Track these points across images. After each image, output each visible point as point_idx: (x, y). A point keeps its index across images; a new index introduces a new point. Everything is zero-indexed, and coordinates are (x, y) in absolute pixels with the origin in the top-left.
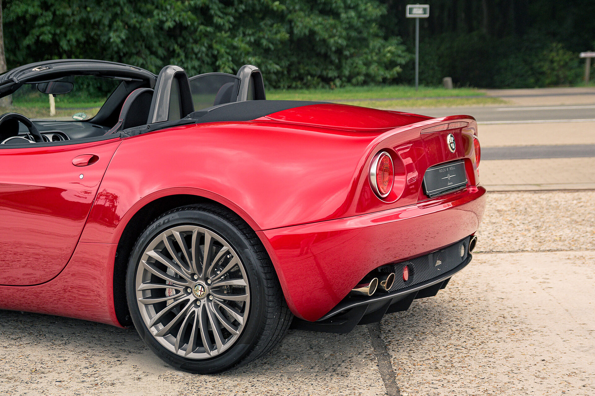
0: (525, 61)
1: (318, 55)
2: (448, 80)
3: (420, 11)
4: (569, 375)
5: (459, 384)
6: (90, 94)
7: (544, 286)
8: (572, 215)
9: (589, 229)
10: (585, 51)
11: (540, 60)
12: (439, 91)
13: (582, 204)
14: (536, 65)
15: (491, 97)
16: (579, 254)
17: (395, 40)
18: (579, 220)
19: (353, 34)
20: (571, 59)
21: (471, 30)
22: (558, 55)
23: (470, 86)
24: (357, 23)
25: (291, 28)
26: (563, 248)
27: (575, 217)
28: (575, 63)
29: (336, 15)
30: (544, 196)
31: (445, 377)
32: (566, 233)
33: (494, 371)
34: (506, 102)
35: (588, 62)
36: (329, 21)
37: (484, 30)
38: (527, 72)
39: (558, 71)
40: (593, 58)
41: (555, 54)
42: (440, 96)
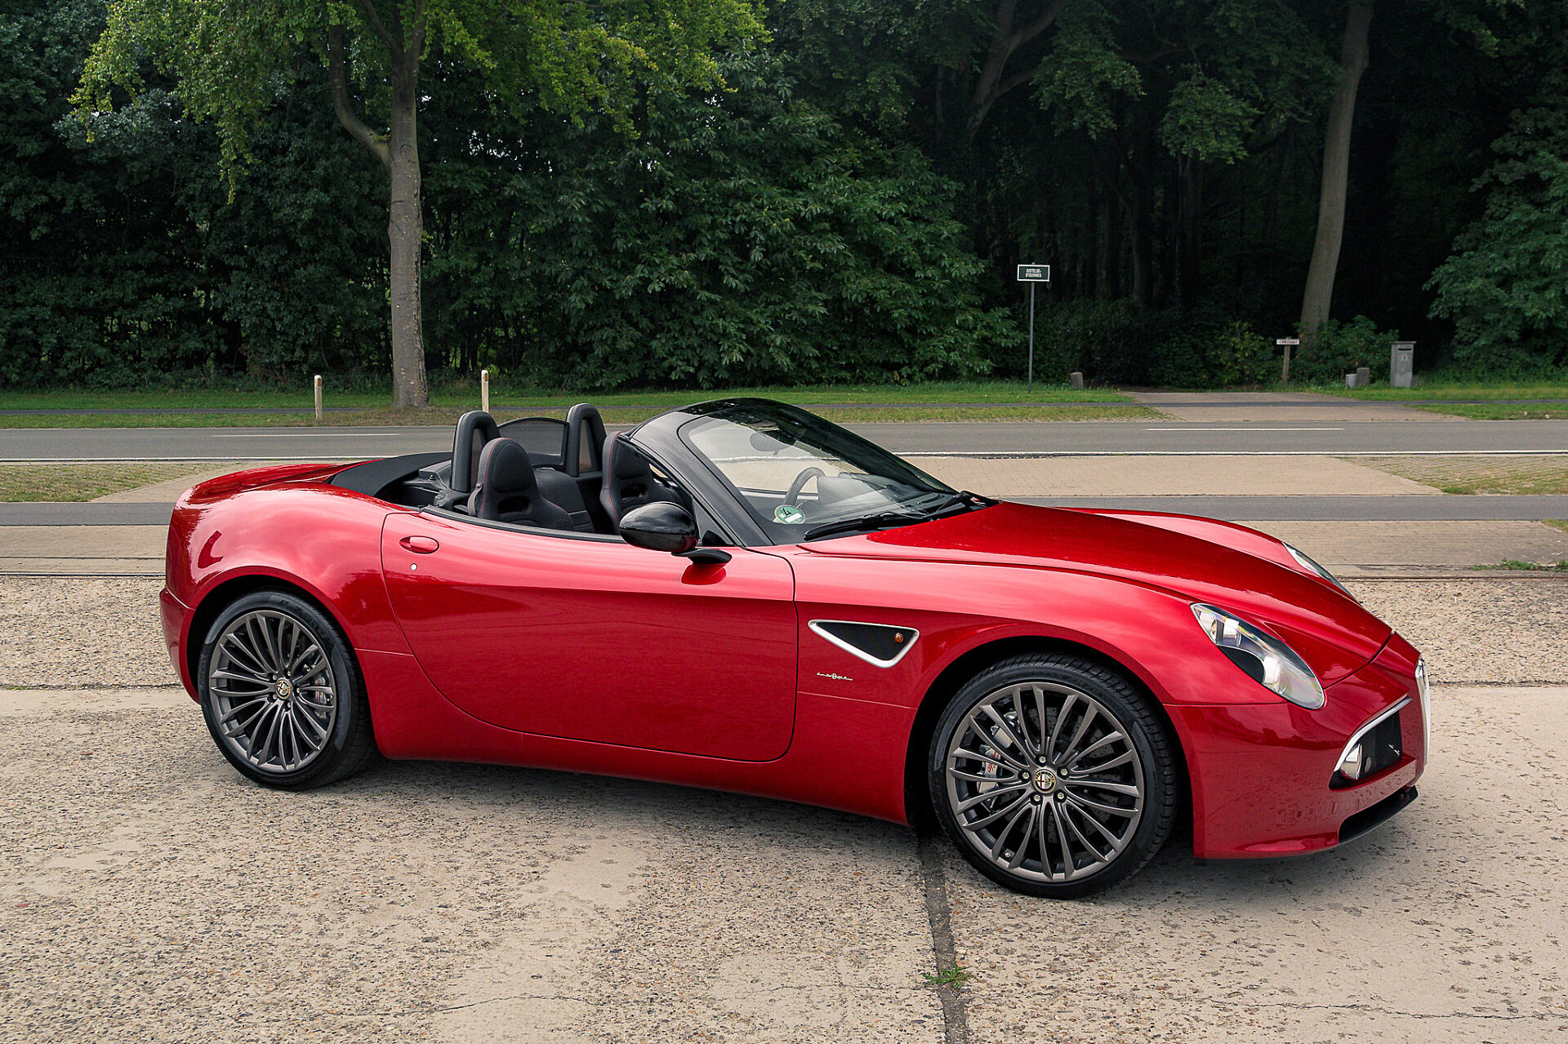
0: (1194, 346)
2: (1078, 376)
3: (1037, 274)
5: (1046, 934)
10: (1282, 337)
11: (1216, 347)
12: (1063, 393)
14: (1211, 354)
15: (1141, 405)
17: (999, 312)
19: (933, 301)
20: (1263, 348)
21: (1116, 295)
22: (1243, 339)
23: (1109, 386)
24: (939, 285)
28: (1270, 350)
29: (908, 273)
31: (1026, 920)
34: (1161, 416)
35: (1287, 352)
36: (898, 284)
37: (1135, 297)
38: (1197, 363)
39: (1243, 363)
40: (1294, 348)
41: (1237, 340)
42: (1063, 402)
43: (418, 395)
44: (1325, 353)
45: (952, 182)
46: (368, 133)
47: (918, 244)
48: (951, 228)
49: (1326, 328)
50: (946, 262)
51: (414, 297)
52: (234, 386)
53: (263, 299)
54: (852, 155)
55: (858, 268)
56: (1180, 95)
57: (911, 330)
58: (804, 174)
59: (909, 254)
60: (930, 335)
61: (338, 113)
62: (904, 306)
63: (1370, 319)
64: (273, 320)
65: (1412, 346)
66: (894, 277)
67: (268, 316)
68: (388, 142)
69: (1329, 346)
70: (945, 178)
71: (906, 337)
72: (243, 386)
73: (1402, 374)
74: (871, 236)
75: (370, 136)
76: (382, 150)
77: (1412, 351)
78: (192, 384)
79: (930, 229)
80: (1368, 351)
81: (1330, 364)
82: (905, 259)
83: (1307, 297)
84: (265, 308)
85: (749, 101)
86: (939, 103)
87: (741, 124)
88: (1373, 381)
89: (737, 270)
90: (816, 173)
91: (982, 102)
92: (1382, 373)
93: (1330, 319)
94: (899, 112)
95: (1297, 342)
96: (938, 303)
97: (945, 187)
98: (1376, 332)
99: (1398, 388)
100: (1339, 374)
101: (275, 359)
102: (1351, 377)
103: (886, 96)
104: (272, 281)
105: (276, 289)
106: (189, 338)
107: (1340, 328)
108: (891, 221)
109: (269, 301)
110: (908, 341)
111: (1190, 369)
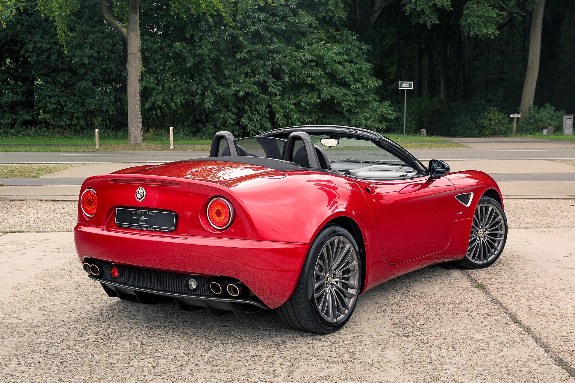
0: (472, 119)
1: (336, 112)
2: (424, 131)
3: (408, 86)
4: (553, 276)
6: (185, 135)
7: (528, 243)
8: (532, 211)
9: (543, 218)
10: (513, 113)
11: (482, 118)
12: (417, 138)
13: (535, 206)
14: (480, 121)
15: (455, 143)
16: (542, 229)
17: (387, 103)
18: (537, 213)
19: (359, 98)
20: (504, 118)
21: (432, 96)
22: (494, 115)
23: (438, 135)
24: (362, 91)
25: (320, 94)
26: (532, 227)
27: (534, 212)
28: (506, 120)
29: (348, 86)
30: (513, 201)
32: (531, 219)
33: (517, 274)
34: (466, 147)
35: (515, 120)
36: (344, 91)
37: (442, 96)
38: (473, 126)
39: (494, 126)
40: (518, 118)
41: (492, 115)
42: (420, 142)
43: (140, 138)
44: (532, 121)
45: (365, 45)
46: (118, 23)
47: (352, 73)
48: (367, 66)
49: (532, 109)
50: (365, 81)
51: (138, 95)
52: (43, 135)
53: (58, 96)
54: (322, 34)
55: (326, 83)
56: (467, 8)
57: (349, 111)
58: (302, 42)
59: (348, 78)
60: (358, 113)
61: (104, 14)
62: (347, 100)
63: (552, 105)
64: (62, 106)
65: (572, 117)
66: (341, 88)
67: (61, 104)
68: (127, 27)
69: (534, 117)
70: (363, 43)
71: (346, 114)
72: (48, 135)
73: (568, 129)
74: (332, 70)
75: (119, 24)
76: (124, 30)
77: (572, 119)
78: (24, 134)
79: (357, 66)
80: (551, 119)
81: (534, 125)
82: (347, 80)
83: (523, 96)
84: (59, 101)
85: (277, 9)
86: (358, 11)
87: (276, 20)
88: (555, 132)
89: (274, 84)
90: (308, 42)
91: (377, 9)
92: (559, 129)
93: (534, 105)
94: (343, 15)
95: (519, 116)
96: (361, 99)
97: (363, 48)
98: (555, 111)
99: (566, 135)
100: (539, 130)
101: (63, 123)
102: (545, 131)
103: (337, 8)
104: (62, 88)
105: (63, 92)
106: (23, 114)
107: (539, 109)
108: (340, 63)
109: (61, 97)
110: (348, 116)
111: (470, 129)
